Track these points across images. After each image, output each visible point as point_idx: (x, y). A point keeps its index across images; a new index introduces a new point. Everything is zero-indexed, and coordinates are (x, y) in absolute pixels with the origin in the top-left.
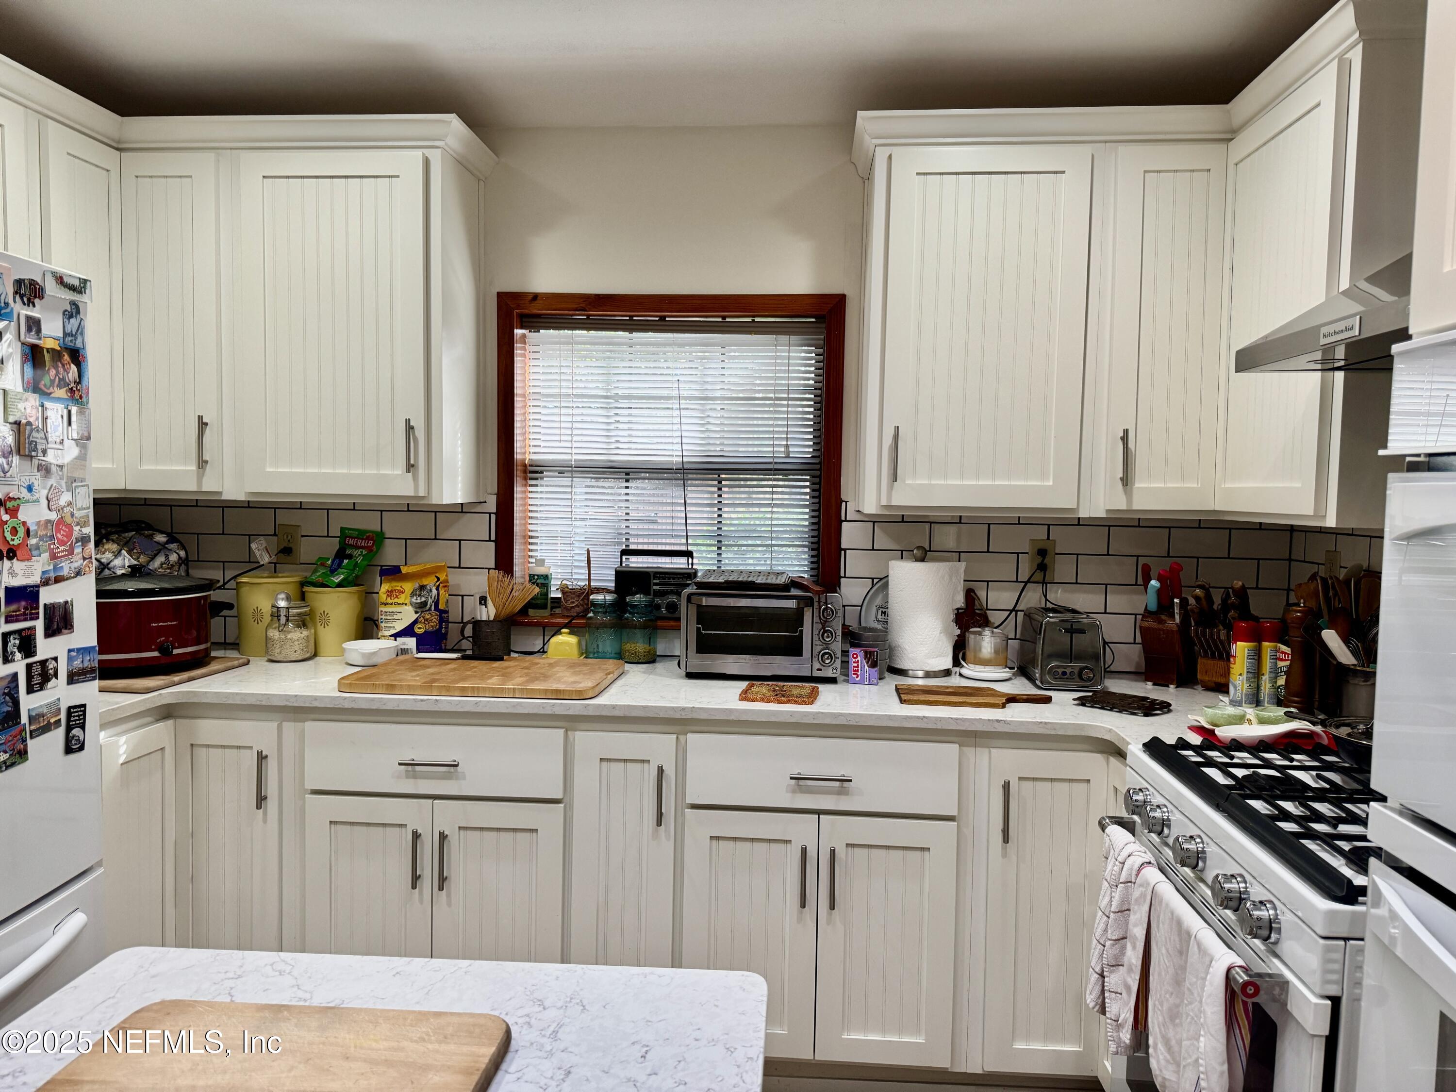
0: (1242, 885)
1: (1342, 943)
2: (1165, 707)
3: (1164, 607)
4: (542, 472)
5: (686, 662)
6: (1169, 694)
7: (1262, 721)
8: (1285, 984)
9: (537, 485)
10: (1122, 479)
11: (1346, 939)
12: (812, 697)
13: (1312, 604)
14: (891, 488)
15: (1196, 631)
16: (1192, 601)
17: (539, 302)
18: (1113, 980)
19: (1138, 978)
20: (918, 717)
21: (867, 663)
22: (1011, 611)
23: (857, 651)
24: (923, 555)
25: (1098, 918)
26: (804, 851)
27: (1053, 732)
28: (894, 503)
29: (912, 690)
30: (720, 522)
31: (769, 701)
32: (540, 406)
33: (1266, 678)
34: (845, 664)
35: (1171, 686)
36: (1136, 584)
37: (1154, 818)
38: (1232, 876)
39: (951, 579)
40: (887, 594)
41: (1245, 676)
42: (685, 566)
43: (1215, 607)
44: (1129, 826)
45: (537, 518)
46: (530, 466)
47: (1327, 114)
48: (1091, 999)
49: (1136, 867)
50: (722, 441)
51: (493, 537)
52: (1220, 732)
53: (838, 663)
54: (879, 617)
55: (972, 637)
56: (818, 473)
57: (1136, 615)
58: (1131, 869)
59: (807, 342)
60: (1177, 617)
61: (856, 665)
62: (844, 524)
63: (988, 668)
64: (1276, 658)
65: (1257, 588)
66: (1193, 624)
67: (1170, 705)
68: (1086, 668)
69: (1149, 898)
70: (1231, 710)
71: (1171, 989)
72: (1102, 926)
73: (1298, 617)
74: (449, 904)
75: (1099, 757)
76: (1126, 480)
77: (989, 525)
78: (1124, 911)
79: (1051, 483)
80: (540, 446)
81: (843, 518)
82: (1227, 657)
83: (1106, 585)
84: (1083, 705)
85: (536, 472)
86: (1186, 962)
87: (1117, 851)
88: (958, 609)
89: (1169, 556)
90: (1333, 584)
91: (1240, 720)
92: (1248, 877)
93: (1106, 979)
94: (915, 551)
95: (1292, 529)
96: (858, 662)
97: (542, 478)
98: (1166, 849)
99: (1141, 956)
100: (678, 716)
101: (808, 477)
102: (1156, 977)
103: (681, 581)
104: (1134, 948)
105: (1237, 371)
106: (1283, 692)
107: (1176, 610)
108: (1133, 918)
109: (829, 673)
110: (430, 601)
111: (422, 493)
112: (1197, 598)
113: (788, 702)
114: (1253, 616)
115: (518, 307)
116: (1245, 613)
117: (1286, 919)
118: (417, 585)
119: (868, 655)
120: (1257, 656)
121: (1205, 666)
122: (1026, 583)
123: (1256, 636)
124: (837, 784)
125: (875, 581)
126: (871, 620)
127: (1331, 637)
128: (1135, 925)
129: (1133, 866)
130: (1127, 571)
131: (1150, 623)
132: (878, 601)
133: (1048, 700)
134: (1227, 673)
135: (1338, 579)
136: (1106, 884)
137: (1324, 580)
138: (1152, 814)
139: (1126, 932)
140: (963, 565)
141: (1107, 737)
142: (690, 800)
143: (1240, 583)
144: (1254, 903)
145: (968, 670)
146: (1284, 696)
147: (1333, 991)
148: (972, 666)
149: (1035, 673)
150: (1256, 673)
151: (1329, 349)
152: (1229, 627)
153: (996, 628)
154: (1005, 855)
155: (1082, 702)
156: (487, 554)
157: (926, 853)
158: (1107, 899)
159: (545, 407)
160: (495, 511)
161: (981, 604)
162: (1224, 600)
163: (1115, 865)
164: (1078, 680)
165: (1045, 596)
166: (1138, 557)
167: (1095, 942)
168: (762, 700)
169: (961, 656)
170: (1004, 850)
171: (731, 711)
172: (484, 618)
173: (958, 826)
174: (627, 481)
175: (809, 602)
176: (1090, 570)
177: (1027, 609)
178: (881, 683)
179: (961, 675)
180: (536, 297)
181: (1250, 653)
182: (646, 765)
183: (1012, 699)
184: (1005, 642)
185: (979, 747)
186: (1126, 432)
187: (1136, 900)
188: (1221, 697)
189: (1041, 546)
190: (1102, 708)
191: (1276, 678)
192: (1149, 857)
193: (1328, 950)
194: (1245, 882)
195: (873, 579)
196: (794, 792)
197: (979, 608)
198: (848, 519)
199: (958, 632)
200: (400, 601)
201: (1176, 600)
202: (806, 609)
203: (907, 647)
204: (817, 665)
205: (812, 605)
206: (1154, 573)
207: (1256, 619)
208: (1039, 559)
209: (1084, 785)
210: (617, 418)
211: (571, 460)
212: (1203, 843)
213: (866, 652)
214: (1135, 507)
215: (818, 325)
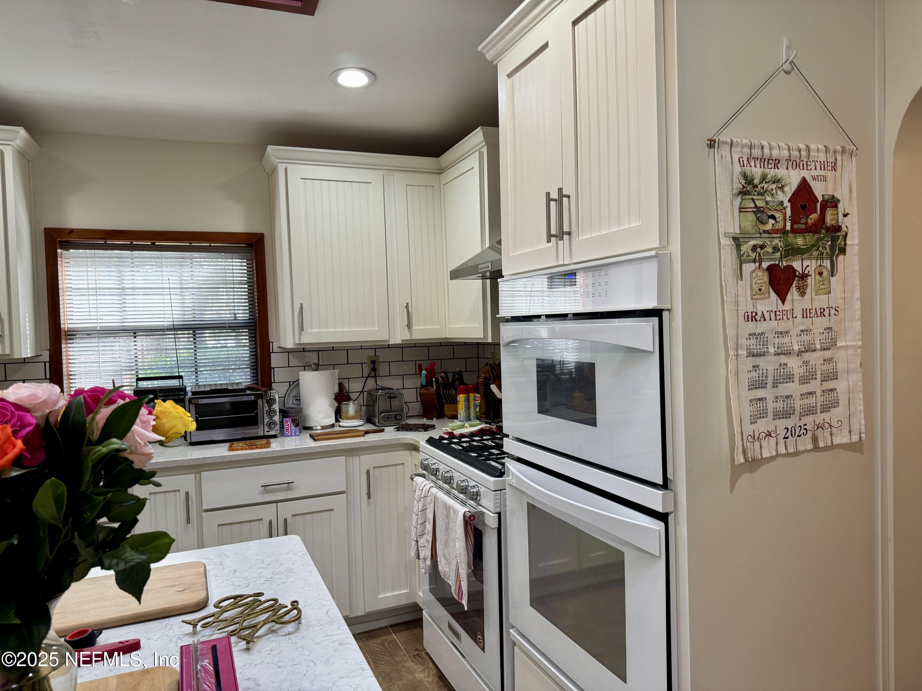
0: (467, 483)
1: (500, 492)
2: (433, 427)
3: (429, 383)
4: (76, 335)
5: (190, 436)
6: (434, 422)
7: (471, 426)
8: (483, 514)
9: (73, 343)
10: (407, 325)
11: (500, 490)
12: (268, 445)
13: (487, 375)
14: (300, 334)
15: (443, 392)
16: (440, 379)
17: (74, 234)
18: (422, 542)
19: (431, 535)
20: (325, 446)
21: (294, 425)
22: (361, 392)
23: (287, 419)
24: (317, 367)
25: (414, 517)
26: (270, 522)
27: (387, 444)
28: (303, 342)
29: (319, 435)
30: (196, 358)
31: (246, 449)
32: (72, 295)
33: (472, 409)
34: (282, 427)
35: (434, 419)
36: (416, 374)
37: (433, 468)
38: (463, 480)
39: (332, 378)
40: (299, 389)
41: (464, 409)
42: (179, 384)
43: (450, 381)
44: (423, 476)
45: (74, 363)
46: (68, 331)
47: (476, 172)
48: (413, 554)
49: (428, 490)
50: (193, 312)
51: (48, 377)
52: (455, 432)
53: (278, 427)
54: (295, 402)
55: (344, 406)
56: (253, 328)
57: (417, 388)
58: (426, 491)
59: (240, 257)
60: (435, 387)
61: (287, 426)
62: (272, 354)
63: (353, 421)
64: (475, 400)
65: (466, 371)
66: (441, 389)
67: (435, 426)
68: (398, 414)
69: (433, 500)
70: (459, 423)
71: (444, 533)
72: (415, 520)
73: (482, 381)
75: (407, 452)
76: (409, 326)
77: (347, 350)
78: (424, 510)
79: (377, 329)
80: (73, 319)
81: (271, 351)
82: (455, 402)
83: (403, 375)
84: (398, 430)
85: (73, 335)
86: (449, 520)
87: (419, 486)
88: (336, 394)
89: (429, 360)
90: (494, 366)
91: (463, 427)
92: (469, 479)
93: (419, 542)
94: (312, 366)
95: (478, 344)
96: (288, 425)
97: (76, 338)
98: (439, 481)
99: (432, 526)
100: (195, 463)
101: (247, 330)
102: (439, 531)
103: (177, 393)
104: (429, 523)
105: (451, 280)
106: (478, 414)
107: (434, 384)
108: (428, 511)
109: (272, 433)
111: (7, 352)
112: (442, 377)
113: (257, 448)
114: (465, 383)
115: (60, 237)
116: (462, 382)
117: (482, 490)
119: (294, 421)
120: (468, 400)
121: (448, 409)
122: (367, 377)
123: (467, 392)
124: (286, 485)
125: (291, 383)
126: (290, 403)
127: (494, 388)
128: (429, 514)
129: (426, 489)
130: (411, 368)
131: (423, 391)
132: (294, 394)
133: (383, 431)
134: (456, 410)
135: (495, 364)
136: (416, 501)
137: (491, 365)
138: (432, 467)
139: (426, 519)
140: (336, 371)
141: (410, 442)
142: (205, 507)
143: (459, 369)
144: (471, 487)
145: (343, 423)
146: (479, 416)
147: (498, 510)
148: (345, 421)
149: (375, 420)
150: (468, 408)
151: (484, 273)
152: (456, 389)
153: (355, 401)
154: (369, 505)
155: (398, 429)
157: (332, 512)
158: (417, 507)
159: (75, 295)
160: (48, 360)
161: (346, 390)
162: (453, 377)
163: (419, 491)
164: (395, 420)
165: (376, 383)
166: (416, 361)
167: (413, 527)
168: (242, 449)
169: (338, 417)
170: (368, 502)
171: (226, 456)
173: (347, 496)
174: (135, 337)
175: (260, 396)
176: (395, 369)
177: (369, 390)
178: (301, 434)
179: (339, 426)
180: (71, 231)
181: (465, 399)
182: (178, 493)
183: (367, 432)
184: (360, 407)
185: (355, 456)
186: (407, 304)
187: (429, 503)
188: (455, 420)
189: (372, 359)
190: (407, 431)
191: (476, 409)
192: (432, 485)
193: (495, 495)
194: (468, 482)
195: (290, 382)
196: (263, 493)
197: (345, 392)
198: (274, 351)
199: (337, 405)
201: (434, 379)
202: (259, 400)
203: (312, 415)
204: (266, 429)
205: (262, 398)
206: (423, 368)
207: (466, 384)
208: (372, 366)
209: (402, 466)
210: (125, 301)
211: (97, 327)
212: (452, 473)
213: (292, 420)
214: (414, 338)
215: (247, 249)
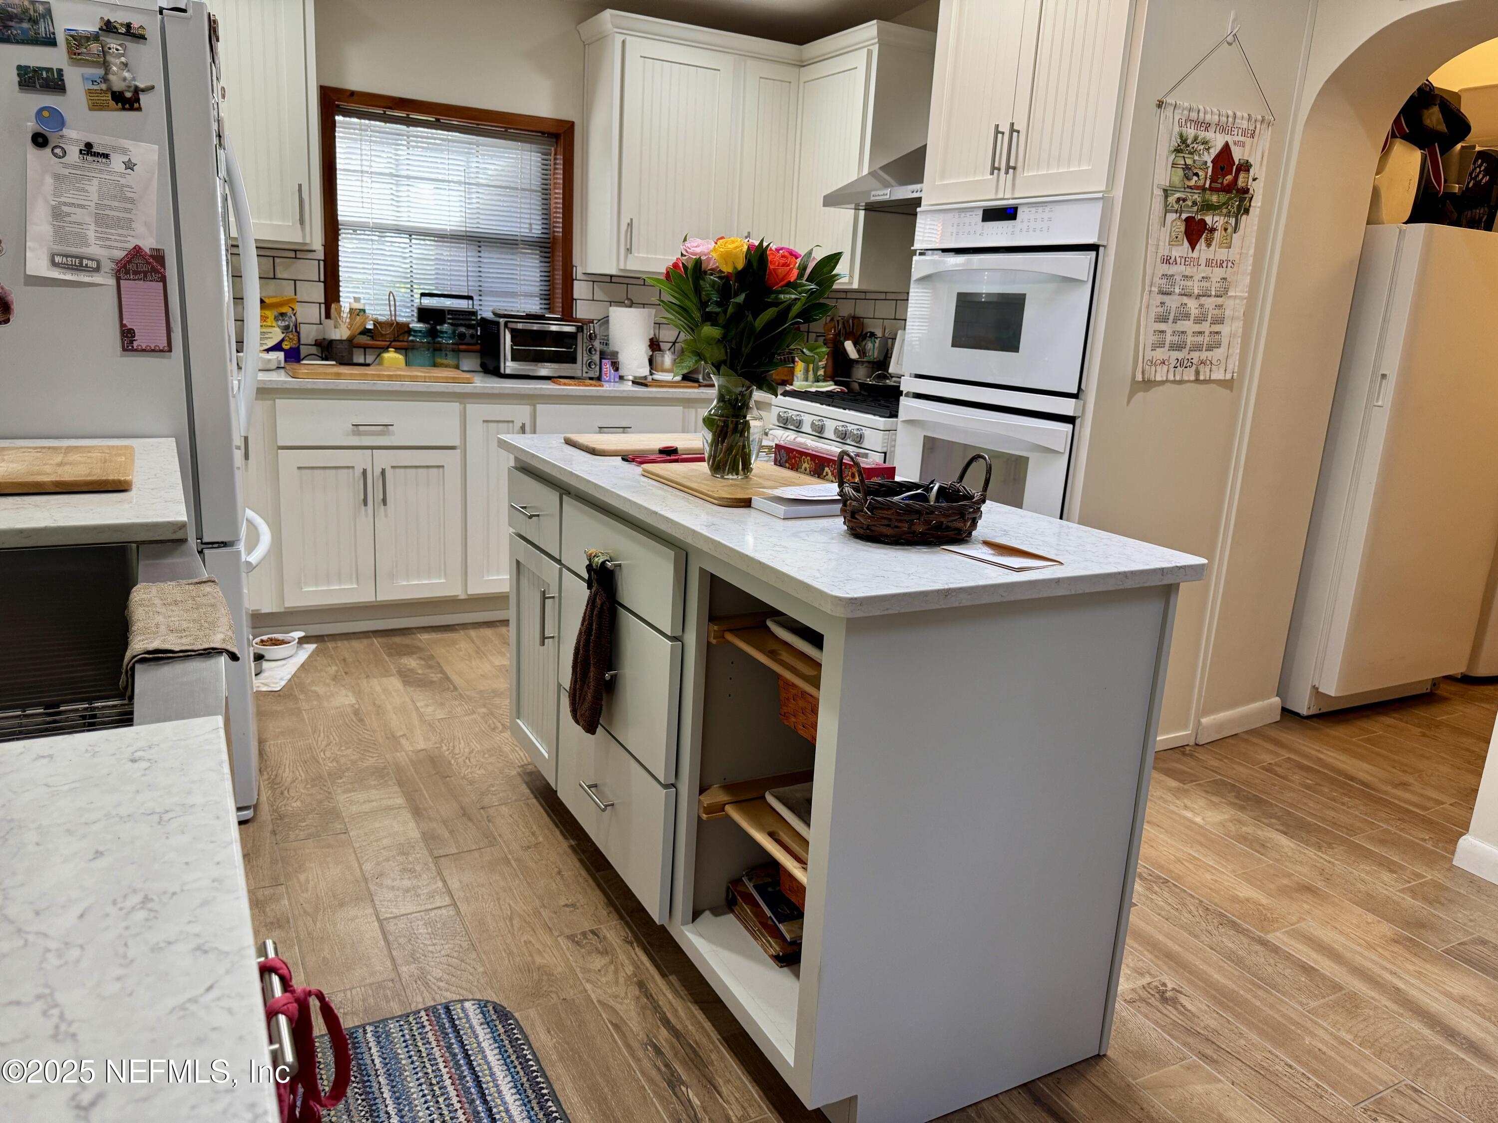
4: (354, 230)
11: (889, 431)
14: (627, 258)
17: (355, 98)
21: (612, 370)
22: (673, 344)
23: (606, 361)
28: (628, 268)
39: (647, 321)
40: (608, 329)
42: (469, 307)
47: (861, 76)
51: (322, 279)
53: (598, 369)
55: (658, 356)
61: (607, 370)
62: (575, 282)
73: (831, 336)
74: (386, 516)
81: (574, 278)
88: (650, 340)
94: (626, 301)
96: (607, 368)
97: (354, 233)
100: (532, 393)
103: (467, 317)
105: (823, 206)
109: (594, 374)
110: (291, 325)
111: (308, 241)
115: (339, 99)
118: (276, 313)
119: (613, 364)
124: (622, 430)
127: (849, 346)
134: (792, 372)
140: (652, 313)
147: (884, 450)
153: (668, 353)
156: (317, 293)
160: (323, 258)
161: (660, 338)
172: (338, 338)
180: (351, 93)
182: (511, 424)
184: (674, 362)
193: (884, 435)
197: (657, 340)
198: (579, 279)
199: (650, 354)
200: (269, 324)
204: (587, 369)
205: (582, 331)
211: (370, 223)
213: (612, 362)
